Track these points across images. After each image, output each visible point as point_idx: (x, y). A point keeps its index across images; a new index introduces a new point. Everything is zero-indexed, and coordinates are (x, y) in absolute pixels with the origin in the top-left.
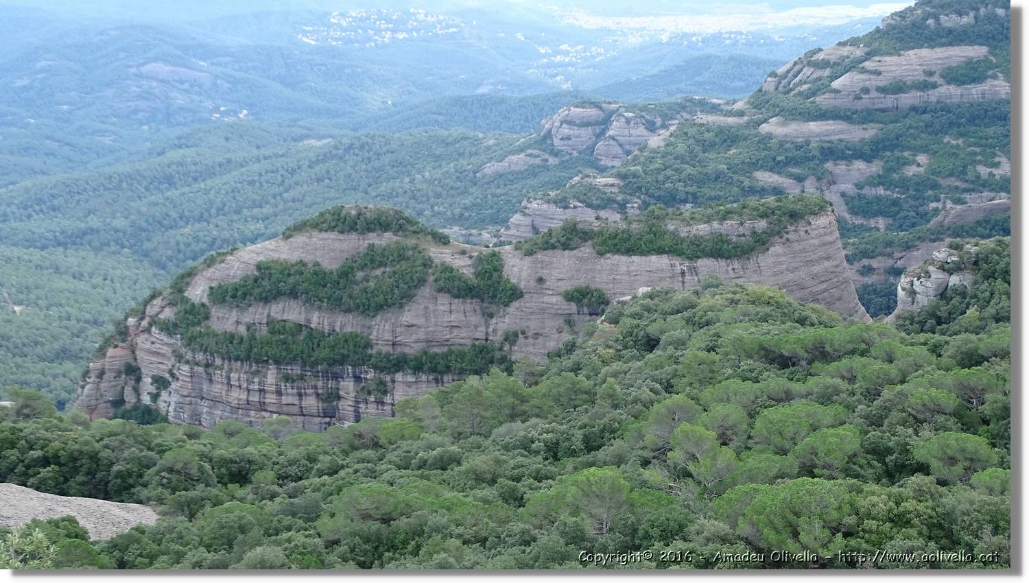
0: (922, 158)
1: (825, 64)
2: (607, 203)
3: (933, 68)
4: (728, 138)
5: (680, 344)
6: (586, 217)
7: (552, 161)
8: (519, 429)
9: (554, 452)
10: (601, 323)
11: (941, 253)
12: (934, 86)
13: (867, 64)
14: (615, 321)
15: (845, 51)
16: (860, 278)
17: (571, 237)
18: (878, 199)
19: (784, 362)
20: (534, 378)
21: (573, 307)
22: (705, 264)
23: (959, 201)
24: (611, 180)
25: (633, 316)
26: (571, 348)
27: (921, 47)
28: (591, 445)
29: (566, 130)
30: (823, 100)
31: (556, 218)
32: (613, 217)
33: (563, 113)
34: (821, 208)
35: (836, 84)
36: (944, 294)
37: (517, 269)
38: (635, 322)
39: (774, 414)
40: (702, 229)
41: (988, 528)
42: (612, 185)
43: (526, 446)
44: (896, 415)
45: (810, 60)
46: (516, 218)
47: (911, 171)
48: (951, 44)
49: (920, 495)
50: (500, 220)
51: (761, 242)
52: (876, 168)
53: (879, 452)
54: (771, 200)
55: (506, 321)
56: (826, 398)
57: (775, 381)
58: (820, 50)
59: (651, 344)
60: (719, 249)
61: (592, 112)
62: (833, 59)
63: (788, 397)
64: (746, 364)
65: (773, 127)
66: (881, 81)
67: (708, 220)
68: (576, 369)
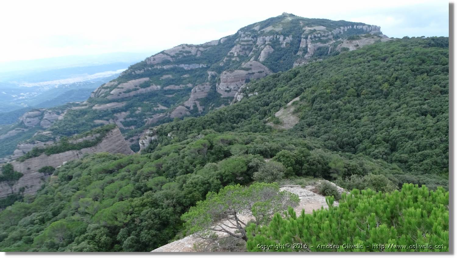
0: (139, 108)
1: (107, 88)
2: (49, 139)
3: (137, 85)
4: (84, 113)
5: (79, 175)
6: (41, 145)
7: (26, 130)
8: (28, 218)
9: (43, 221)
10: (52, 176)
11: (148, 132)
12: (138, 89)
13: (119, 86)
14: (57, 175)
15: (112, 83)
16: (131, 143)
17: (36, 153)
18: (131, 121)
19: (111, 172)
20: (32, 200)
21: (43, 174)
22: (84, 150)
23: (151, 118)
24: (48, 132)
25: (63, 171)
26: (43, 187)
27: (132, 80)
28: (55, 214)
29: (28, 120)
30: (109, 97)
31: (30, 148)
32: (51, 143)
33: (26, 114)
34: (114, 127)
35: (112, 92)
36: (151, 142)
37: (19, 167)
38: (64, 173)
39: (109, 187)
40: (80, 140)
41: (165, 199)
42: (49, 133)
43: (32, 223)
44: (142, 177)
45: (103, 87)
46: (16, 151)
47: (137, 112)
48: (140, 78)
49: (148, 197)
50: (10, 153)
51: (99, 140)
52: (128, 113)
53: (139, 188)
54: (99, 128)
55: (19, 185)
56: (123, 179)
57: (108, 178)
58: (105, 84)
59: (70, 178)
60: (87, 145)
61: (36, 113)
62: (109, 86)
63: (113, 181)
64: (100, 176)
65: (96, 107)
66: (124, 90)
67: (82, 137)
68: (46, 193)
